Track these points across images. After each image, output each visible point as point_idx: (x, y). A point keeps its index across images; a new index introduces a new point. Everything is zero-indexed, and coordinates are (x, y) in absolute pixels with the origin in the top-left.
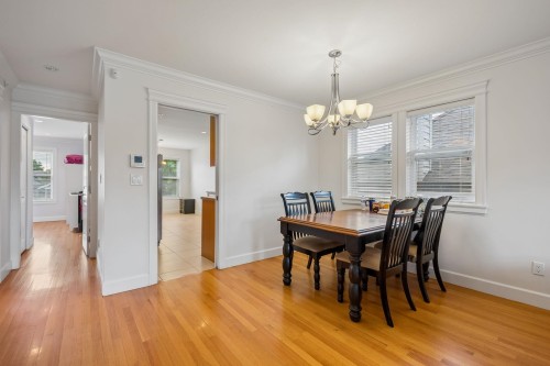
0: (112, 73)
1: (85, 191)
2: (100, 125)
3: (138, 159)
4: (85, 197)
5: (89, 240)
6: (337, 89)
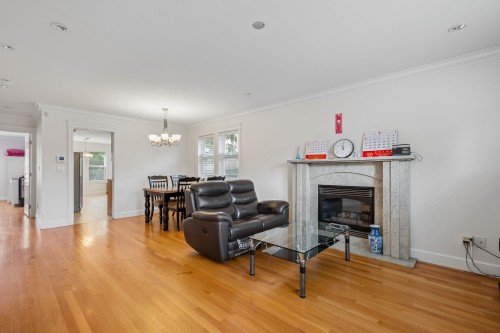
0: (46, 114)
1: (27, 176)
2: (38, 135)
3: (62, 159)
4: (27, 181)
5: (30, 207)
6: (166, 126)
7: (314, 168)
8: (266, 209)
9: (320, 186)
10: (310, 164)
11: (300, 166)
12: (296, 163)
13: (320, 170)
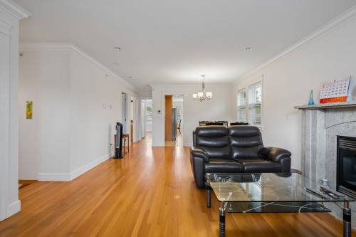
6: (203, 87)
7: (330, 115)
8: (265, 154)
9: (339, 138)
10: (325, 110)
11: (310, 113)
12: (304, 109)
13: (337, 117)
